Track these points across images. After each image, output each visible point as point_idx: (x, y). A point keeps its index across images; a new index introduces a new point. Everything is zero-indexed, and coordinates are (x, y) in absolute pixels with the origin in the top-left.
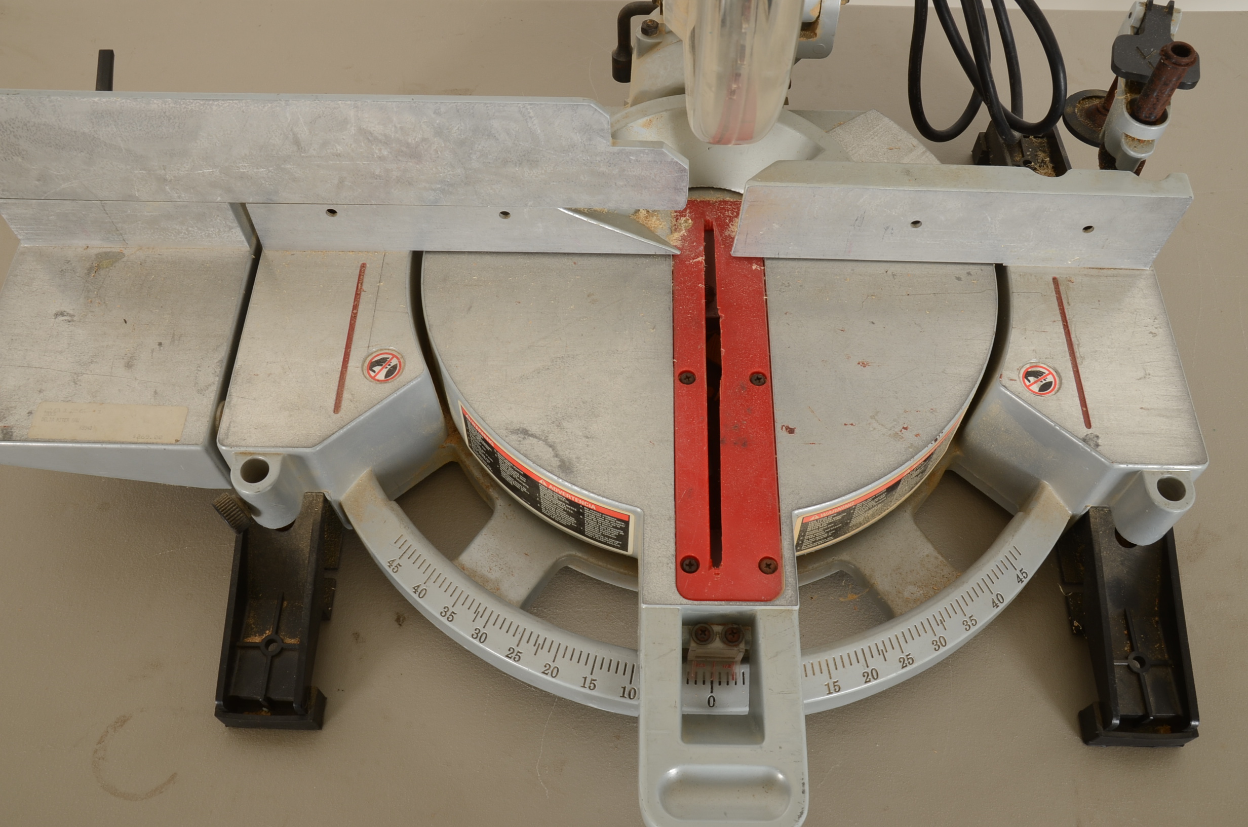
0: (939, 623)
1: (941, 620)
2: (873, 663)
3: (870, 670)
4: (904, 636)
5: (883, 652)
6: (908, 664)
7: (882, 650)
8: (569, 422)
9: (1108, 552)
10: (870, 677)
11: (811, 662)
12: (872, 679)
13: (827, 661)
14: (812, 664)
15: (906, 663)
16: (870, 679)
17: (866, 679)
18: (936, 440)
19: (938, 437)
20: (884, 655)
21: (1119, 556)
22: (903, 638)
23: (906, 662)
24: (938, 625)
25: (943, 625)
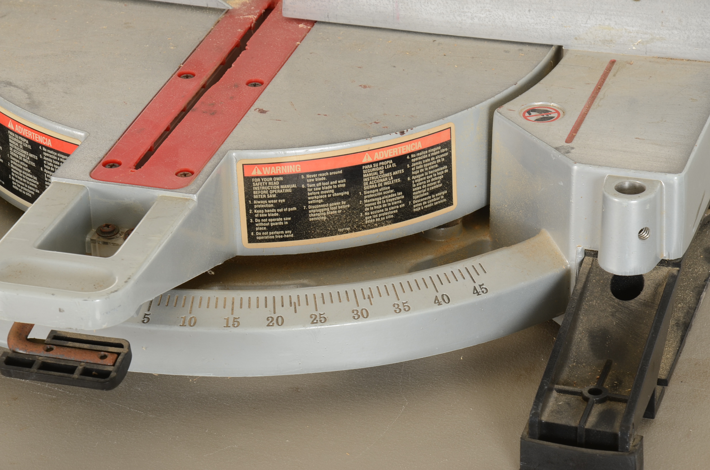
0: (366, 297)
1: (369, 295)
2: (280, 311)
3: (276, 317)
4: (323, 298)
5: (295, 305)
6: (319, 321)
7: (295, 303)
8: (54, 83)
9: (599, 302)
10: (275, 321)
11: (217, 297)
12: (275, 324)
13: (233, 299)
14: (217, 298)
15: (317, 321)
16: (273, 323)
17: (269, 323)
18: (402, 133)
19: (405, 131)
20: (295, 308)
21: (610, 307)
22: (321, 299)
23: (318, 319)
24: (365, 299)
25: (370, 301)
